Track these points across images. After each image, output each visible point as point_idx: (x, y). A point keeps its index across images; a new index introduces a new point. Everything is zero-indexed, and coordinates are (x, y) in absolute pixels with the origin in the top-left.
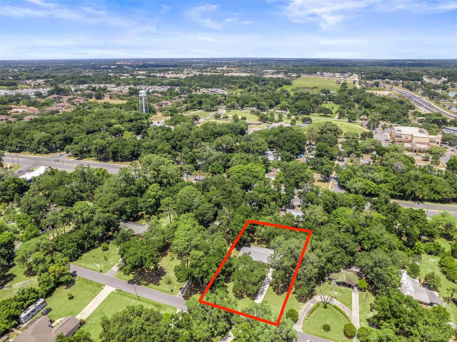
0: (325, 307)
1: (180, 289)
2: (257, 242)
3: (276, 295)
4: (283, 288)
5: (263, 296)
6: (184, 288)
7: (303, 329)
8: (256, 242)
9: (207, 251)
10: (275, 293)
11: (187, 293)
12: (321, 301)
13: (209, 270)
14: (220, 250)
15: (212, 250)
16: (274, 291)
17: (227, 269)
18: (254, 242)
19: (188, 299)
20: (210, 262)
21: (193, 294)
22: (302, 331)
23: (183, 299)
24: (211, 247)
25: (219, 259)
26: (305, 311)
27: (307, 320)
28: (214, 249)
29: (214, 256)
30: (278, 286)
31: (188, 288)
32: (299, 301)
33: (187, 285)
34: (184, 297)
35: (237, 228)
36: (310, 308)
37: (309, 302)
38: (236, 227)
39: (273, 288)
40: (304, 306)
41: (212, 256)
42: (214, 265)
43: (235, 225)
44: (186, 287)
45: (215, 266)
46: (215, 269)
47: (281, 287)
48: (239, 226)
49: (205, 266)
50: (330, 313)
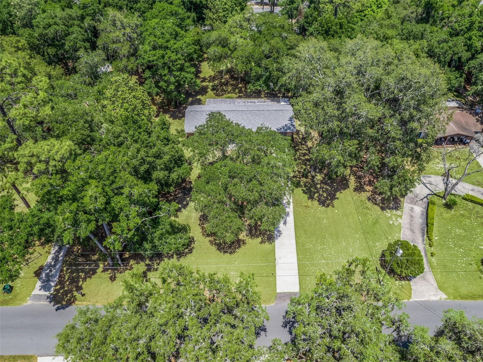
0: (449, 206)
1: (38, 274)
2: (213, 90)
3: (321, 208)
4: (326, 184)
5: (290, 219)
6: (50, 266)
7: (441, 287)
8: (210, 92)
9: (87, 132)
10: (316, 203)
11: (61, 282)
12: (428, 192)
13: (116, 199)
14: (135, 122)
15: (105, 125)
16: (311, 198)
17: (174, 176)
18: (207, 92)
19: (70, 303)
20: (108, 171)
21: (84, 279)
22: (444, 296)
23: (52, 307)
24: (98, 117)
25: (138, 151)
26: (412, 231)
27: (432, 255)
28: (112, 122)
29: (120, 145)
30: (313, 181)
31: (64, 262)
32: (383, 209)
33: (58, 252)
34: (55, 299)
35: (163, 57)
36: (419, 221)
37: (406, 205)
38: (160, 52)
39: (304, 192)
40: (401, 217)
41: (112, 148)
42: (126, 176)
43: (154, 48)
44: (56, 259)
45: (132, 178)
46: (136, 191)
47: (322, 182)
48: (167, 48)
49: (92, 190)
50: (469, 218)
